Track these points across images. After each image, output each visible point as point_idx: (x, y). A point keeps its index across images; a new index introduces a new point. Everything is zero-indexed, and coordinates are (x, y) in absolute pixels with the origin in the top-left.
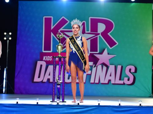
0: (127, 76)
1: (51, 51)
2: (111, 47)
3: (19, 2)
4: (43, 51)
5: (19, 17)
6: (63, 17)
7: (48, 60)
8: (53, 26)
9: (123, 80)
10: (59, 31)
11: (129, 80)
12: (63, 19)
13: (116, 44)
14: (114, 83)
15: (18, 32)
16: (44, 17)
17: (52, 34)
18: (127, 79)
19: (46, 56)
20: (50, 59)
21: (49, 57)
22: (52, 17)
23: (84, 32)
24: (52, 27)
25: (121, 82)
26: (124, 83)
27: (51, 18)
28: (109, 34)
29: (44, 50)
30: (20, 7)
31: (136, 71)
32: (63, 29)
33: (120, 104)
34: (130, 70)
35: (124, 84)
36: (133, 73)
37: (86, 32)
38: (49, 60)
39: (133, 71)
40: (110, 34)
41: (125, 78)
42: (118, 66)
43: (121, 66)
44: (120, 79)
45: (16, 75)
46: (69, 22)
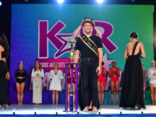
1: (47, 57)
2: (110, 52)
3: (12, 5)
4: (39, 58)
5: (12, 22)
6: (59, 21)
7: (44, 67)
8: (49, 30)
10: (55, 35)
12: (59, 23)
15: (12, 38)
16: (39, 21)
17: (48, 39)
19: (42, 62)
20: (46, 65)
21: (45, 63)
22: (48, 21)
24: (48, 32)
27: (46, 22)
28: (108, 38)
29: (40, 56)
30: (13, 11)
32: (60, 33)
38: (46, 67)
43: (121, 72)
44: (121, 86)
46: (65, 26)
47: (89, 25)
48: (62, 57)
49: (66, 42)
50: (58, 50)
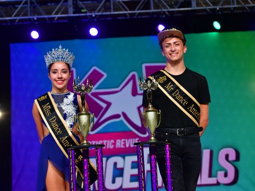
3: (12, 46)
5: (13, 74)
6: (94, 68)
12: (95, 71)
22: (74, 69)
23: (134, 93)
27: (72, 71)
30: (13, 55)
32: (97, 89)
37: (140, 92)
45: (14, 182)
46: (105, 75)
47: (174, 43)
48: (103, 131)
49: (109, 104)
50: (96, 120)
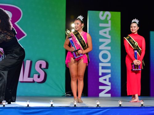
0: (37, 73)
9: (33, 77)
11: (39, 77)
13: (24, 35)
14: (22, 80)
18: (37, 76)
25: (31, 79)
26: (33, 80)
31: (47, 67)
33: (28, 105)
34: (41, 65)
35: (34, 82)
36: (44, 68)
39: (44, 66)
40: (17, 23)
41: (34, 75)
42: (27, 61)
43: (30, 61)
44: (29, 76)
